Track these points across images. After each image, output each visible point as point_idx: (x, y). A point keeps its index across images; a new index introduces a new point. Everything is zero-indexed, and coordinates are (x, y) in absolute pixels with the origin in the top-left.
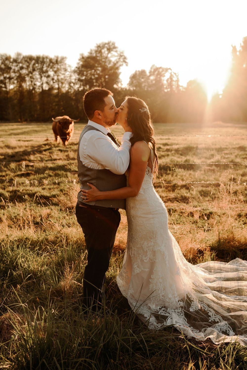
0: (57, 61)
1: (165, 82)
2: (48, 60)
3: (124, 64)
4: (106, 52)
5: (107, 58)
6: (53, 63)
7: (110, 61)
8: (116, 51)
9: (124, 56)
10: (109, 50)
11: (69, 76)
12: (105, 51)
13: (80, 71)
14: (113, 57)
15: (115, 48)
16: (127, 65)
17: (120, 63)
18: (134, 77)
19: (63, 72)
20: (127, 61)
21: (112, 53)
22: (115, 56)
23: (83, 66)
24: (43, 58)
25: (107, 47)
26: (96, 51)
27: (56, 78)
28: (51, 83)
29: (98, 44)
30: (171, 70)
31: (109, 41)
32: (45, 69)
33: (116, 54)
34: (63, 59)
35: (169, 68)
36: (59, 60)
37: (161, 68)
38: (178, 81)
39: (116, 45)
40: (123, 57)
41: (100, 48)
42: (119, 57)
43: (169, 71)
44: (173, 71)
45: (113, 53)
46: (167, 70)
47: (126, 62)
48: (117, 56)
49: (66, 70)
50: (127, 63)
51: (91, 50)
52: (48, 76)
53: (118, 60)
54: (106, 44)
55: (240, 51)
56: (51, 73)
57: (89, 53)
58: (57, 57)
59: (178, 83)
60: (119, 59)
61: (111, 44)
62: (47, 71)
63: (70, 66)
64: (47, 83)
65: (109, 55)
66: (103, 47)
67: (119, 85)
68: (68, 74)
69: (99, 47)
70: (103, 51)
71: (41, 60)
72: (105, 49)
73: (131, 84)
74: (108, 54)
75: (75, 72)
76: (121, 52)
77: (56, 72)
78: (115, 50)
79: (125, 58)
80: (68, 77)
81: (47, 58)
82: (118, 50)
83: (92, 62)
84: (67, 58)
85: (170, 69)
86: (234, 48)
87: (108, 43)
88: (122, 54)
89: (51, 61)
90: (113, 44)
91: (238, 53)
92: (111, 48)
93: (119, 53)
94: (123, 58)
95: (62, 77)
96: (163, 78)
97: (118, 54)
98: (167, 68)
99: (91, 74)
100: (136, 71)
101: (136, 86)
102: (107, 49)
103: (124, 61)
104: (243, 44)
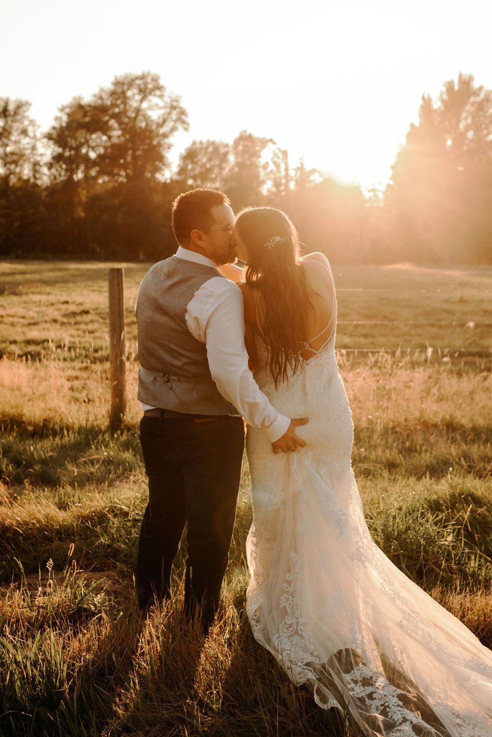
0: (5, 109)
3: (179, 126)
4: (138, 97)
5: (138, 111)
7: (148, 119)
8: (161, 96)
9: (181, 108)
10: (144, 92)
11: (29, 146)
12: (133, 94)
13: (60, 137)
14: (153, 110)
15: (159, 88)
16: (186, 129)
17: (169, 125)
18: (190, 155)
19: (15, 137)
20: (187, 120)
21: (150, 101)
22: (161, 108)
25: (139, 86)
26: (113, 93)
29: (119, 78)
30: (275, 143)
31: (146, 71)
33: (160, 103)
34: (20, 106)
35: (268, 138)
36: (11, 107)
39: (162, 82)
40: (178, 110)
41: (121, 87)
42: (168, 110)
43: (270, 146)
44: (278, 145)
45: (154, 100)
46: (264, 142)
47: (184, 122)
48: (165, 107)
49: (24, 132)
50: (188, 124)
51: (102, 90)
53: (165, 117)
54: (137, 78)
55: (439, 111)
57: (95, 96)
60: (169, 113)
61: (149, 79)
63: (32, 123)
65: (144, 105)
66: (131, 84)
67: (158, 175)
68: (29, 143)
69: (119, 83)
70: (129, 93)
72: (135, 91)
74: (141, 101)
75: (49, 137)
76: (174, 97)
78: (158, 92)
79: (183, 113)
80: (27, 149)
82: (167, 94)
84: (31, 105)
85: (271, 141)
86: (427, 103)
87: (143, 78)
88: (175, 104)
90: (155, 79)
92: (148, 87)
93: (167, 100)
94: (178, 113)
95: (14, 148)
96: (256, 161)
97: (166, 103)
98: (264, 138)
100: (194, 143)
102: (141, 91)
103: (179, 119)
104: (445, 97)
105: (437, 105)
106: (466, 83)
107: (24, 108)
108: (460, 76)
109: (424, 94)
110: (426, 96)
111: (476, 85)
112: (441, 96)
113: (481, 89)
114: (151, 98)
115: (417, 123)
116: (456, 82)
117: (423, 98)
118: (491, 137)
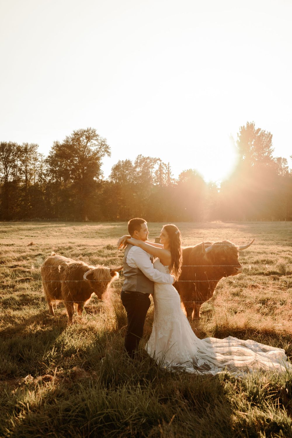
0: (26, 149)
1: (153, 175)
2: (15, 148)
3: (106, 155)
4: (85, 141)
5: (85, 147)
6: (21, 152)
7: (89, 151)
8: (97, 140)
9: (106, 145)
12: (83, 140)
13: (52, 161)
14: (93, 146)
15: (95, 136)
16: (109, 155)
17: (101, 153)
18: (116, 168)
19: (32, 161)
22: (96, 146)
23: (56, 155)
24: (10, 146)
25: (86, 135)
26: (73, 140)
27: (23, 168)
28: (18, 174)
29: (76, 132)
30: (161, 161)
31: (89, 128)
32: (11, 158)
33: (96, 143)
34: (33, 146)
36: (28, 148)
37: (148, 158)
38: (169, 173)
39: (97, 133)
41: (77, 136)
42: (100, 146)
43: (159, 162)
44: (162, 162)
46: (155, 160)
47: (108, 152)
48: (98, 145)
49: (36, 159)
50: (110, 153)
51: (68, 138)
52: (15, 166)
53: (98, 150)
54: (85, 131)
55: (237, 142)
56: (19, 163)
57: (64, 141)
58: (27, 145)
59: (169, 175)
60: (100, 148)
61: (90, 132)
62: (14, 161)
63: (41, 155)
64: (13, 174)
65: (89, 144)
66: (82, 135)
67: (100, 177)
68: (39, 164)
69: (76, 134)
70: (81, 139)
71: (7, 147)
72: (84, 138)
73: (113, 176)
74: (87, 143)
75: (46, 161)
76: (103, 141)
77: (24, 162)
78: (95, 138)
79: (107, 147)
80: (38, 167)
81: (14, 145)
82: (99, 138)
83: (68, 151)
84: (38, 146)
85: (159, 159)
87: (88, 131)
88: (103, 143)
89: (19, 149)
90: (94, 131)
92: (90, 135)
93: (100, 141)
94: (105, 148)
95: (31, 167)
96: (151, 170)
97: (99, 143)
98: (155, 158)
99: (67, 165)
100: (119, 162)
101: (120, 179)
102: (87, 138)
103: (106, 151)
104: (240, 135)
106: (251, 126)
107: (35, 148)
108: (248, 123)
111: (256, 128)
112: (238, 134)
113: (259, 130)
114: (92, 141)
116: (246, 126)
118: (266, 154)
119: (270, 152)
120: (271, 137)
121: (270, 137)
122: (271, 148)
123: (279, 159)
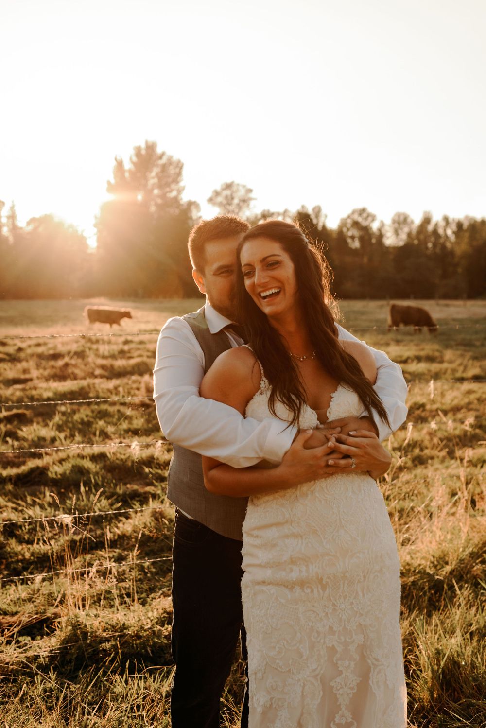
38: (13, 217)
55: (130, 171)
59: (13, 221)
86: (120, 164)
91: (127, 175)
104: (135, 159)
105: (128, 166)
106: (151, 147)
108: (147, 142)
109: (116, 156)
110: (118, 158)
111: (159, 150)
112: (131, 159)
113: (163, 154)
115: (113, 181)
116: (143, 147)
117: (116, 159)
118: (174, 194)
119: (180, 192)
120: (181, 168)
121: (179, 166)
122: (182, 184)
123: (190, 204)
